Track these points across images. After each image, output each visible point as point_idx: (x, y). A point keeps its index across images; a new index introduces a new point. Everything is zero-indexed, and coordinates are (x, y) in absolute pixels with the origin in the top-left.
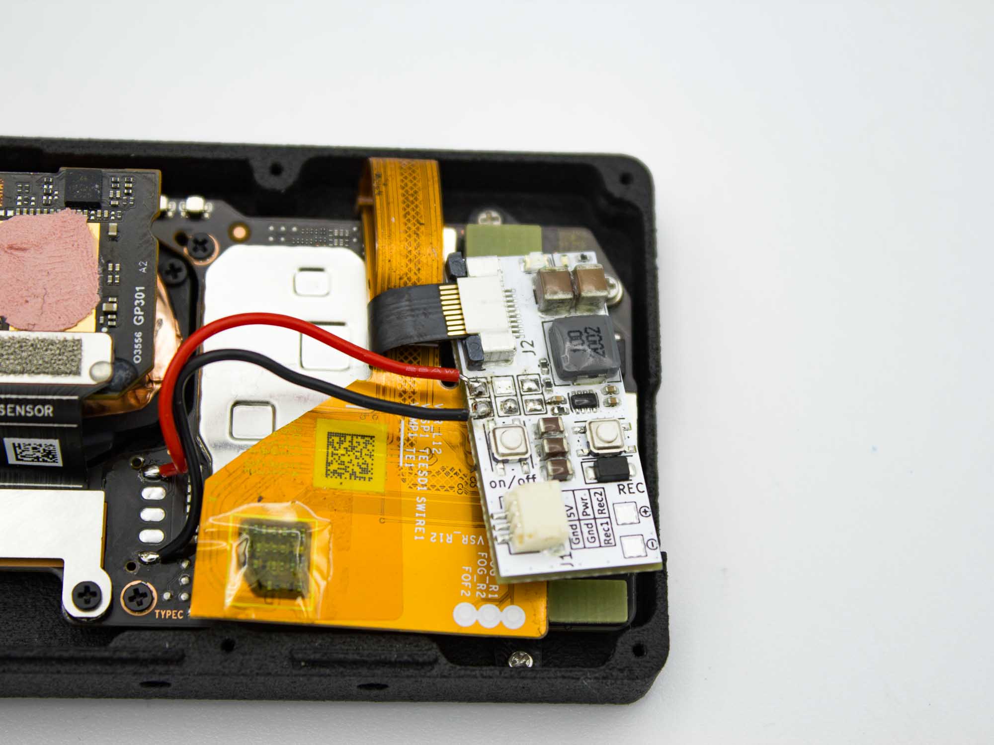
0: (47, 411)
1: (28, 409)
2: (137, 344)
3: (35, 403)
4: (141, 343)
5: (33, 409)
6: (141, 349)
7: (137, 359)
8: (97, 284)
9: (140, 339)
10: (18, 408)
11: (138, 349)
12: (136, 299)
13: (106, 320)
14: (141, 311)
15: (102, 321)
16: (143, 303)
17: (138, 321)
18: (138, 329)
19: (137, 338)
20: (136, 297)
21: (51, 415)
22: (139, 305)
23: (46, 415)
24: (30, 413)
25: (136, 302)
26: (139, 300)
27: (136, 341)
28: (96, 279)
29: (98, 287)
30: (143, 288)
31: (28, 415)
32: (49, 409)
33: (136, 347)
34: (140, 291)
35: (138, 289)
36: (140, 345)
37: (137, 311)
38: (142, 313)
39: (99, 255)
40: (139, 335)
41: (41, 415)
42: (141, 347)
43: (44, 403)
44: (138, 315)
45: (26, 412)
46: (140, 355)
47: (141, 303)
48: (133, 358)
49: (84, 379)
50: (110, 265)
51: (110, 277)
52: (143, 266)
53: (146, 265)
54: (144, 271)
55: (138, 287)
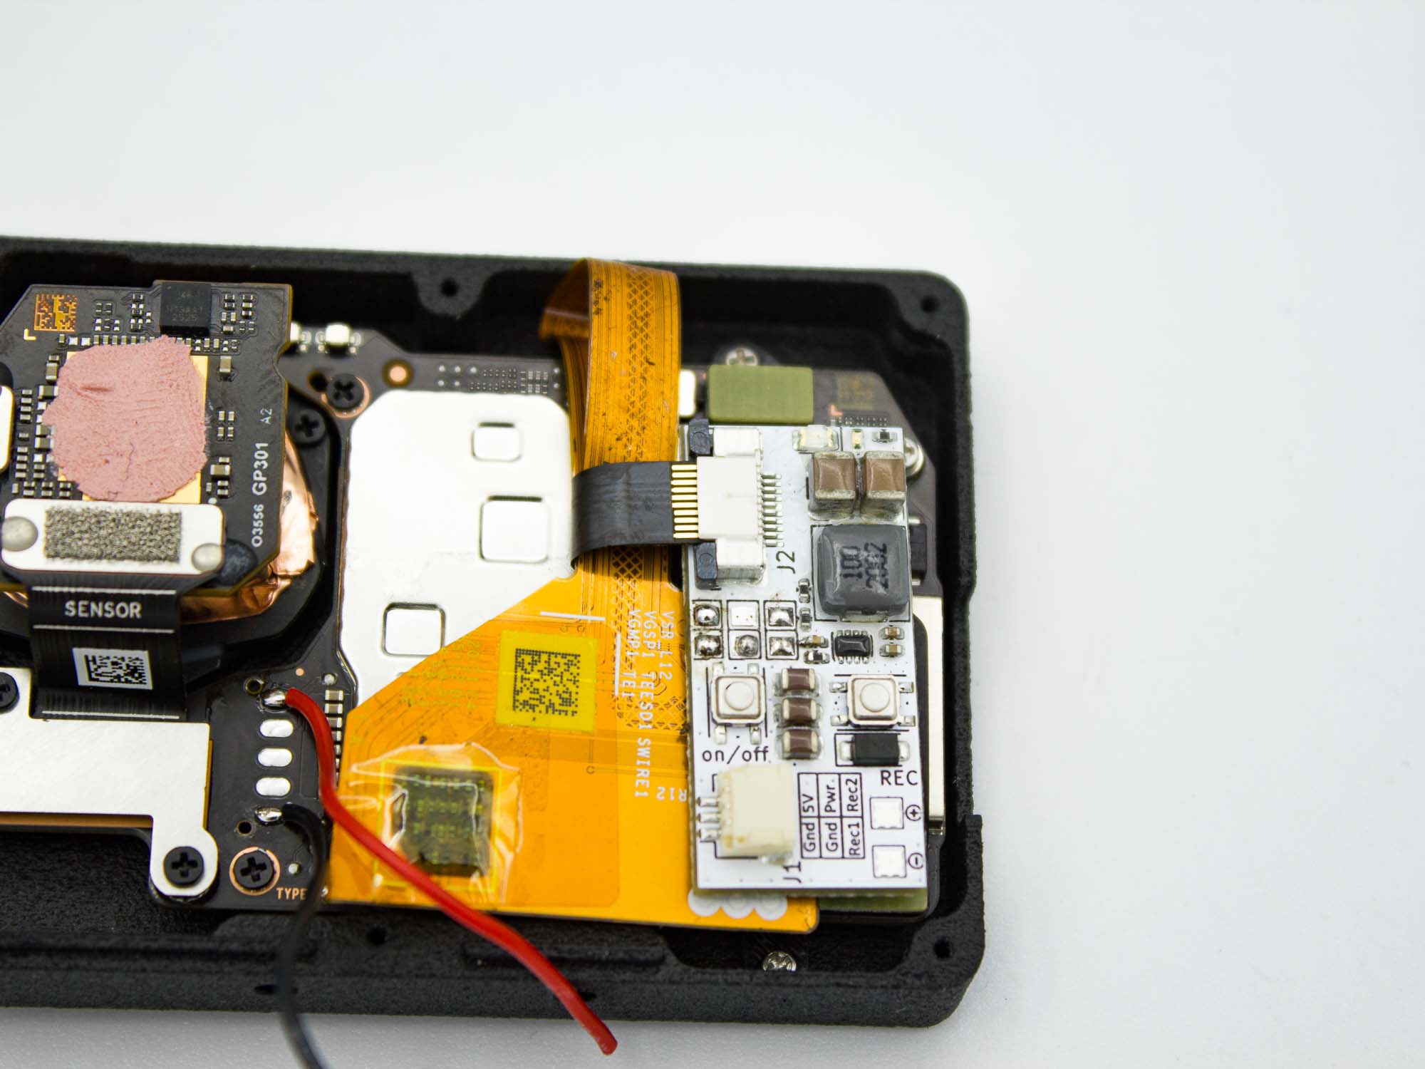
0: (132, 611)
1: (107, 607)
2: (256, 520)
3: (116, 599)
4: (263, 520)
5: (114, 608)
6: (263, 528)
7: (257, 541)
8: (202, 439)
9: (261, 514)
10: (93, 606)
11: (258, 528)
12: (256, 460)
13: (215, 488)
14: (263, 476)
15: (209, 489)
16: (266, 465)
17: (258, 489)
18: (259, 500)
19: (257, 513)
20: (256, 456)
21: (138, 616)
22: (260, 468)
23: (132, 615)
24: (109, 612)
25: (256, 464)
26: (260, 460)
27: (256, 516)
28: (203, 431)
29: (205, 443)
30: (266, 445)
31: (107, 615)
32: (135, 607)
33: (256, 524)
34: (262, 448)
35: (258, 445)
36: (261, 522)
37: (258, 476)
38: (265, 479)
39: (206, 399)
40: (259, 508)
41: (124, 616)
42: (262, 525)
43: (129, 599)
44: (259, 482)
45: (104, 611)
46: (262, 536)
47: (263, 465)
48: (251, 540)
49: (184, 567)
50: (222, 413)
51: (221, 429)
52: (267, 415)
53: (270, 413)
54: (267, 422)
55: (259, 443)
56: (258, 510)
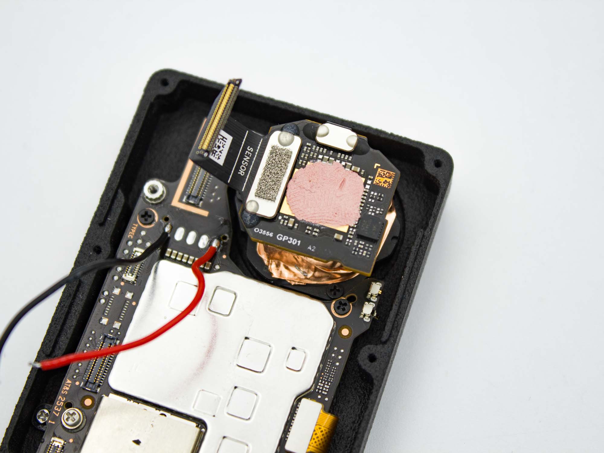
0: (242, 172)
1: (246, 163)
2: (266, 232)
3: (248, 168)
4: (265, 235)
5: (245, 165)
6: (262, 234)
7: (257, 230)
9: (268, 235)
10: (248, 158)
11: (263, 231)
12: (293, 239)
13: (285, 219)
14: (285, 240)
15: (285, 217)
16: (289, 242)
17: (279, 237)
18: (275, 236)
19: (269, 233)
20: (295, 240)
21: (239, 173)
22: (289, 240)
23: (240, 170)
24: (244, 163)
25: (291, 239)
26: (292, 241)
27: (268, 233)
28: (310, 221)
29: (307, 220)
30: (299, 244)
31: (243, 161)
32: (242, 173)
33: (264, 231)
34: (297, 243)
35: (299, 242)
36: (265, 234)
37: (286, 238)
38: (283, 240)
39: (326, 227)
40: (271, 235)
41: (241, 167)
42: (263, 234)
43: (246, 172)
44: (283, 237)
45: (245, 161)
46: (258, 232)
47: (290, 241)
48: (258, 228)
49: (252, 196)
50: (318, 230)
51: (311, 228)
52: (312, 248)
53: (313, 250)
54: (309, 248)
55: (301, 243)
56: (270, 234)
